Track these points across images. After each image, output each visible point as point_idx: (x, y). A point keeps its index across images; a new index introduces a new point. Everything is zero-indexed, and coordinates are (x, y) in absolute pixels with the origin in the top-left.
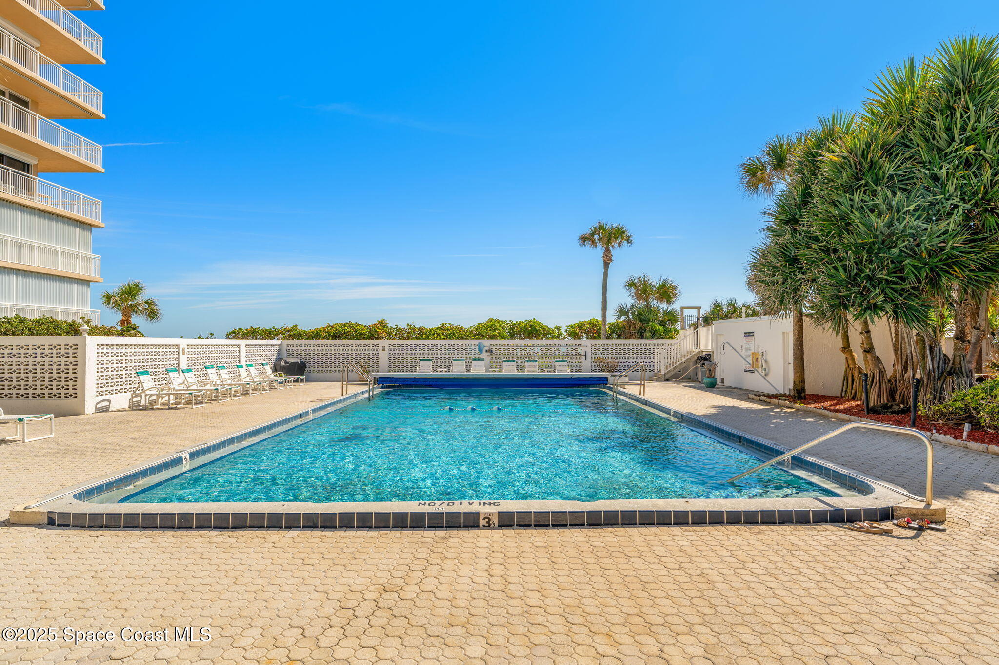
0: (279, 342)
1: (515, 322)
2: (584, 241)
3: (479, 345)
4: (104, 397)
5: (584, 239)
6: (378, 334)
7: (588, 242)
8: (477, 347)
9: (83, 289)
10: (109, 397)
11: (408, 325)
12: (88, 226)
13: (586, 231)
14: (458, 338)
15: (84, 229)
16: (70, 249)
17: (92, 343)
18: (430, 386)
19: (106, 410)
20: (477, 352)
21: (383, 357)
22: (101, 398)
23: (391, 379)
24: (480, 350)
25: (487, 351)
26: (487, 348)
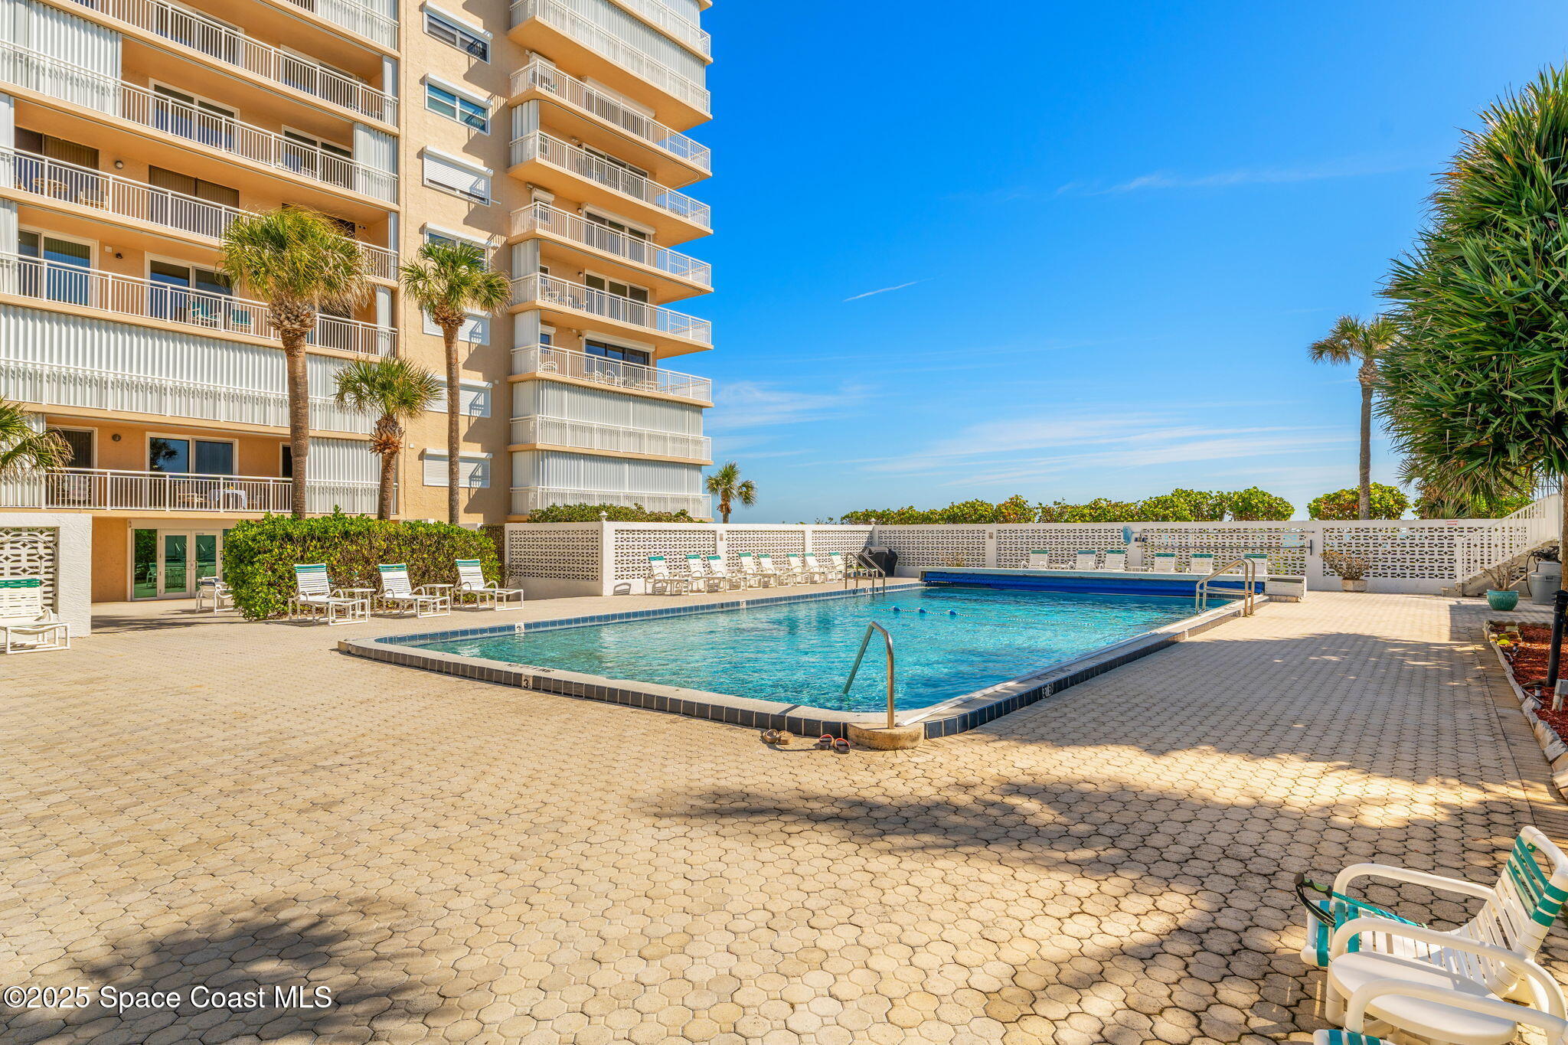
0: (870, 528)
1: (1225, 493)
2: (1321, 353)
3: (1125, 531)
4: (625, 581)
5: (1320, 349)
6: (1004, 517)
7: (1327, 356)
8: (1122, 534)
9: (694, 473)
10: (630, 581)
11: (1055, 503)
12: (697, 408)
13: (1325, 335)
14: (1110, 521)
15: (694, 411)
16: (679, 433)
17: (609, 528)
18: (989, 585)
19: (626, 593)
20: (1122, 540)
21: (991, 546)
22: (620, 581)
23: (942, 575)
24: (1127, 539)
25: (1136, 540)
26: (1138, 536)
